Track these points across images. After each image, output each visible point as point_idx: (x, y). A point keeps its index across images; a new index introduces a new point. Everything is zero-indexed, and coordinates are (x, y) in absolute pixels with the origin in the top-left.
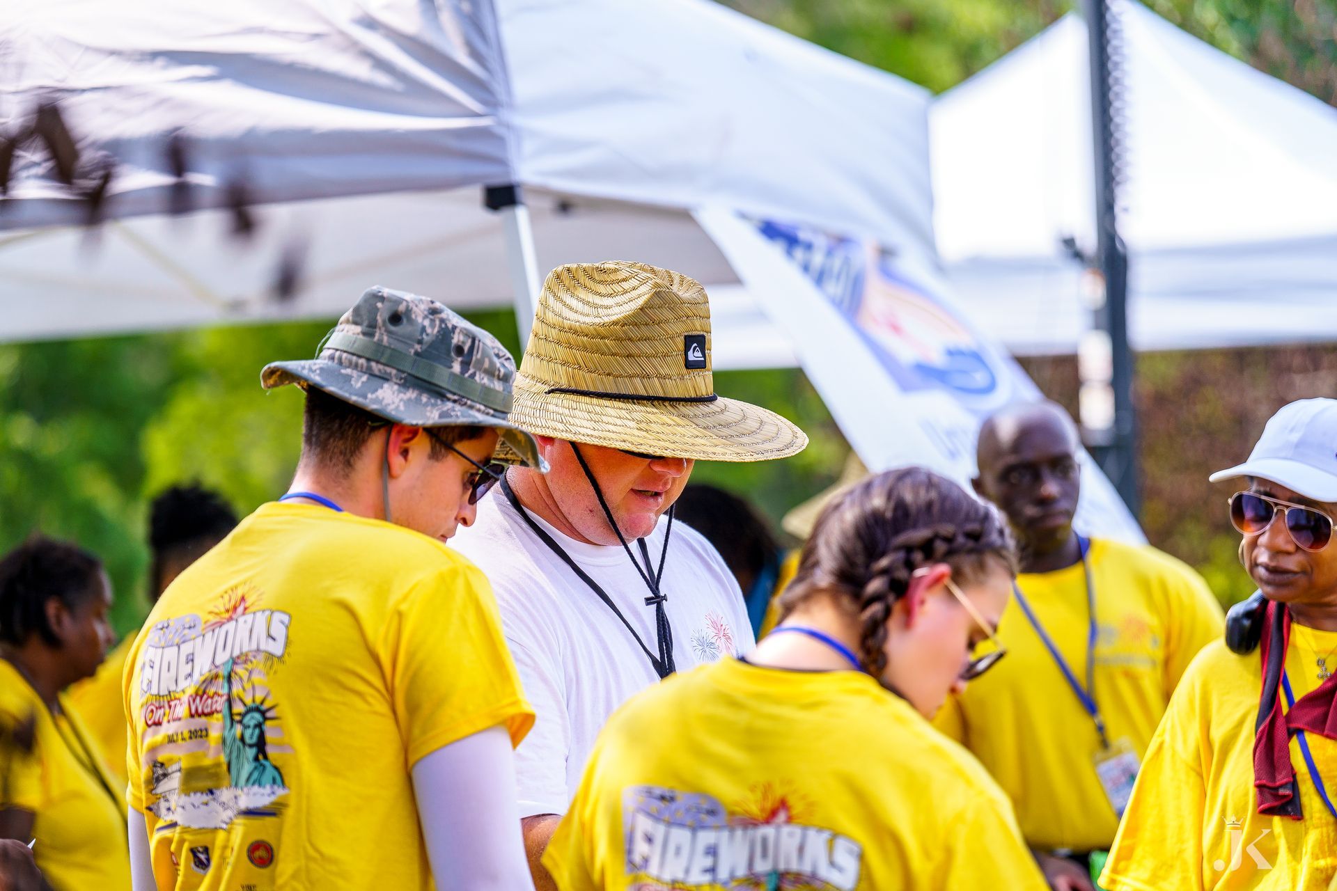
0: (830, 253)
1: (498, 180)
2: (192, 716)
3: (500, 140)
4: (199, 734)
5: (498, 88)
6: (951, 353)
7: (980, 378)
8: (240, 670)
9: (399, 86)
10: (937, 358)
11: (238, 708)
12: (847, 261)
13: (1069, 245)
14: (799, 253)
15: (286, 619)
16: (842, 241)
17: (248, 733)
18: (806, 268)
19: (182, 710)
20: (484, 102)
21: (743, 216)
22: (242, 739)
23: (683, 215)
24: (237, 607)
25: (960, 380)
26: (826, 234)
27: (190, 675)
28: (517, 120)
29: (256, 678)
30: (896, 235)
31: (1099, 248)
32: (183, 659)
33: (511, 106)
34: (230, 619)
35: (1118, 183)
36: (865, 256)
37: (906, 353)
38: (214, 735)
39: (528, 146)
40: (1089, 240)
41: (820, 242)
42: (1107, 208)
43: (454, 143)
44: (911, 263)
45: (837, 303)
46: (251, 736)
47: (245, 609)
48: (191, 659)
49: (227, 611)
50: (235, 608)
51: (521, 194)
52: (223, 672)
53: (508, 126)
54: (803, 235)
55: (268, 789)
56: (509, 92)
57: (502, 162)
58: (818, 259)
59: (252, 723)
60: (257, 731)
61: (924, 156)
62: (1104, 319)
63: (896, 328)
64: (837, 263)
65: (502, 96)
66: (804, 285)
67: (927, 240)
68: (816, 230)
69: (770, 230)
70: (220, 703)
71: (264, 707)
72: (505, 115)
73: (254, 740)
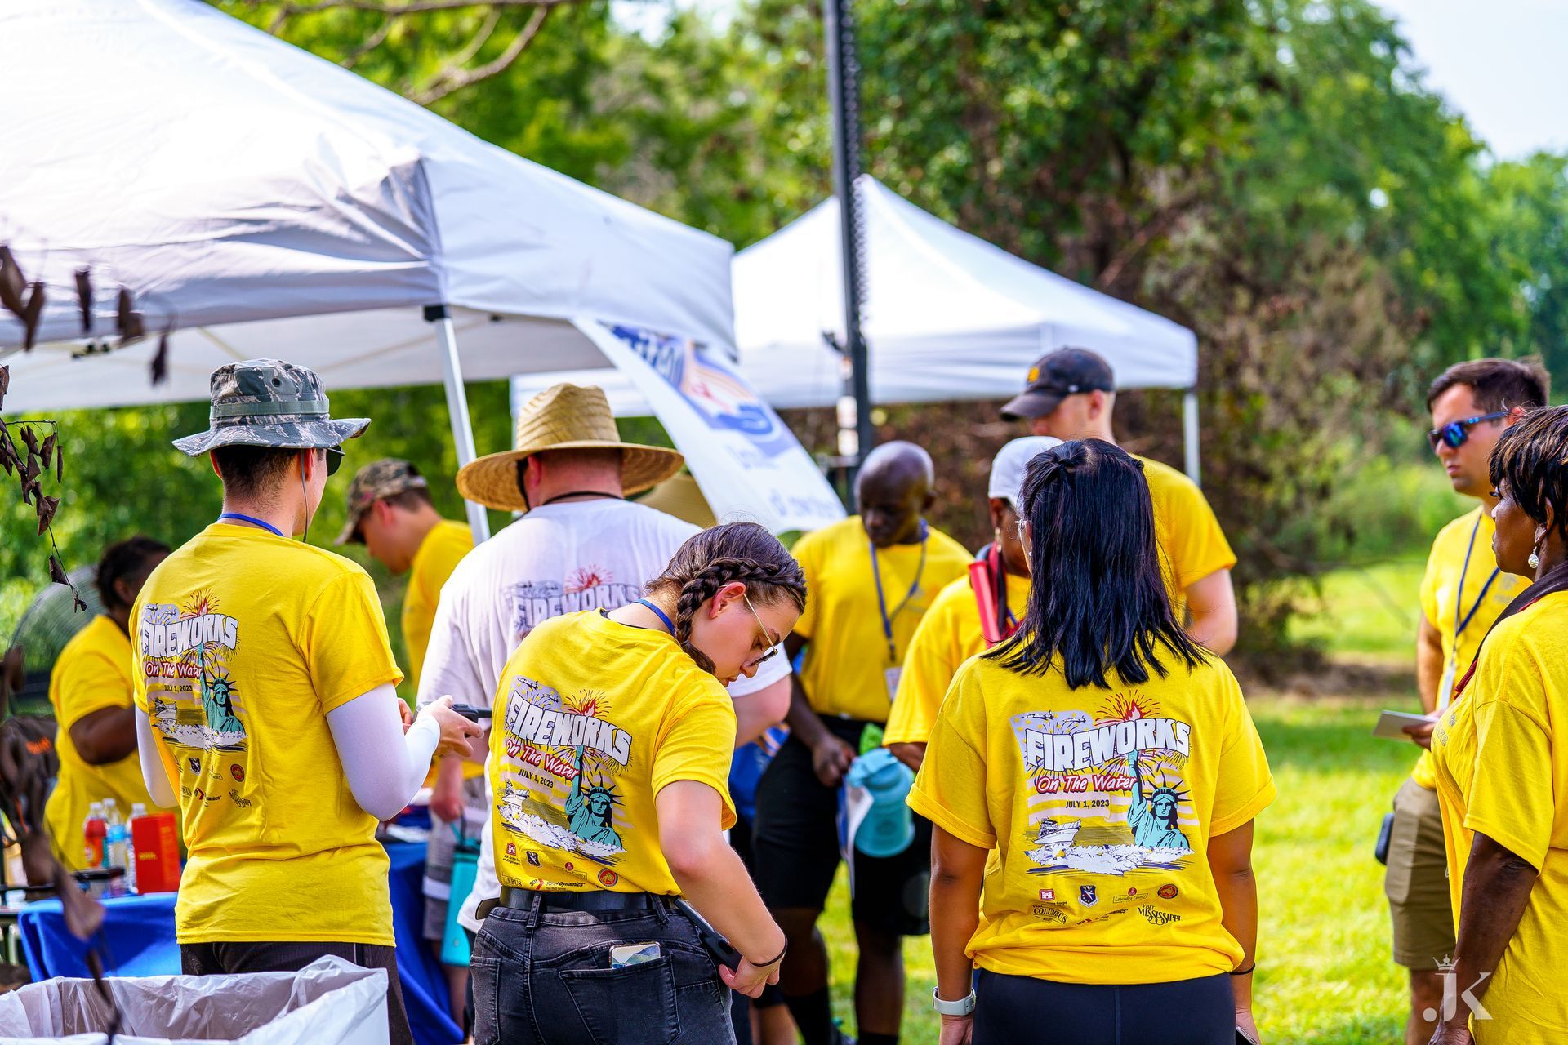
0: (660, 346)
1: (432, 301)
2: (181, 677)
3: (434, 276)
4: (187, 689)
5: (432, 242)
6: (743, 408)
7: (762, 424)
8: (207, 652)
9: (368, 241)
10: (734, 412)
11: (210, 679)
12: (672, 351)
13: (830, 339)
14: (640, 347)
15: (235, 623)
16: (668, 339)
17: (219, 697)
18: (645, 356)
19: (172, 671)
20: (423, 251)
21: (601, 323)
22: (215, 699)
23: (565, 323)
24: (202, 607)
25: (747, 425)
26: (657, 334)
27: (175, 648)
28: (445, 263)
29: (220, 661)
30: (705, 336)
31: (848, 343)
32: (169, 636)
33: (441, 254)
34: (198, 615)
35: (862, 302)
36: (685, 349)
37: (714, 409)
38: (196, 692)
39: (452, 280)
40: (842, 337)
41: (653, 339)
42: (854, 316)
43: (405, 279)
44: (716, 353)
45: (667, 378)
46: (221, 699)
47: (208, 610)
48: (174, 637)
49: (196, 608)
50: (201, 607)
51: (448, 311)
52: (198, 651)
53: (440, 267)
54: (642, 335)
55: (236, 734)
56: (439, 244)
57: (436, 290)
58: (652, 350)
59: (221, 690)
60: (225, 696)
61: (727, 285)
62: (851, 389)
63: (707, 394)
64: (665, 352)
65: (435, 247)
66: (644, 367)
67: (728, 339)
68: (648, 331)
69: (620, 332)
70: (198, 672)
71: (227, 681)
72: (437, 259)
73: (224, 702)
